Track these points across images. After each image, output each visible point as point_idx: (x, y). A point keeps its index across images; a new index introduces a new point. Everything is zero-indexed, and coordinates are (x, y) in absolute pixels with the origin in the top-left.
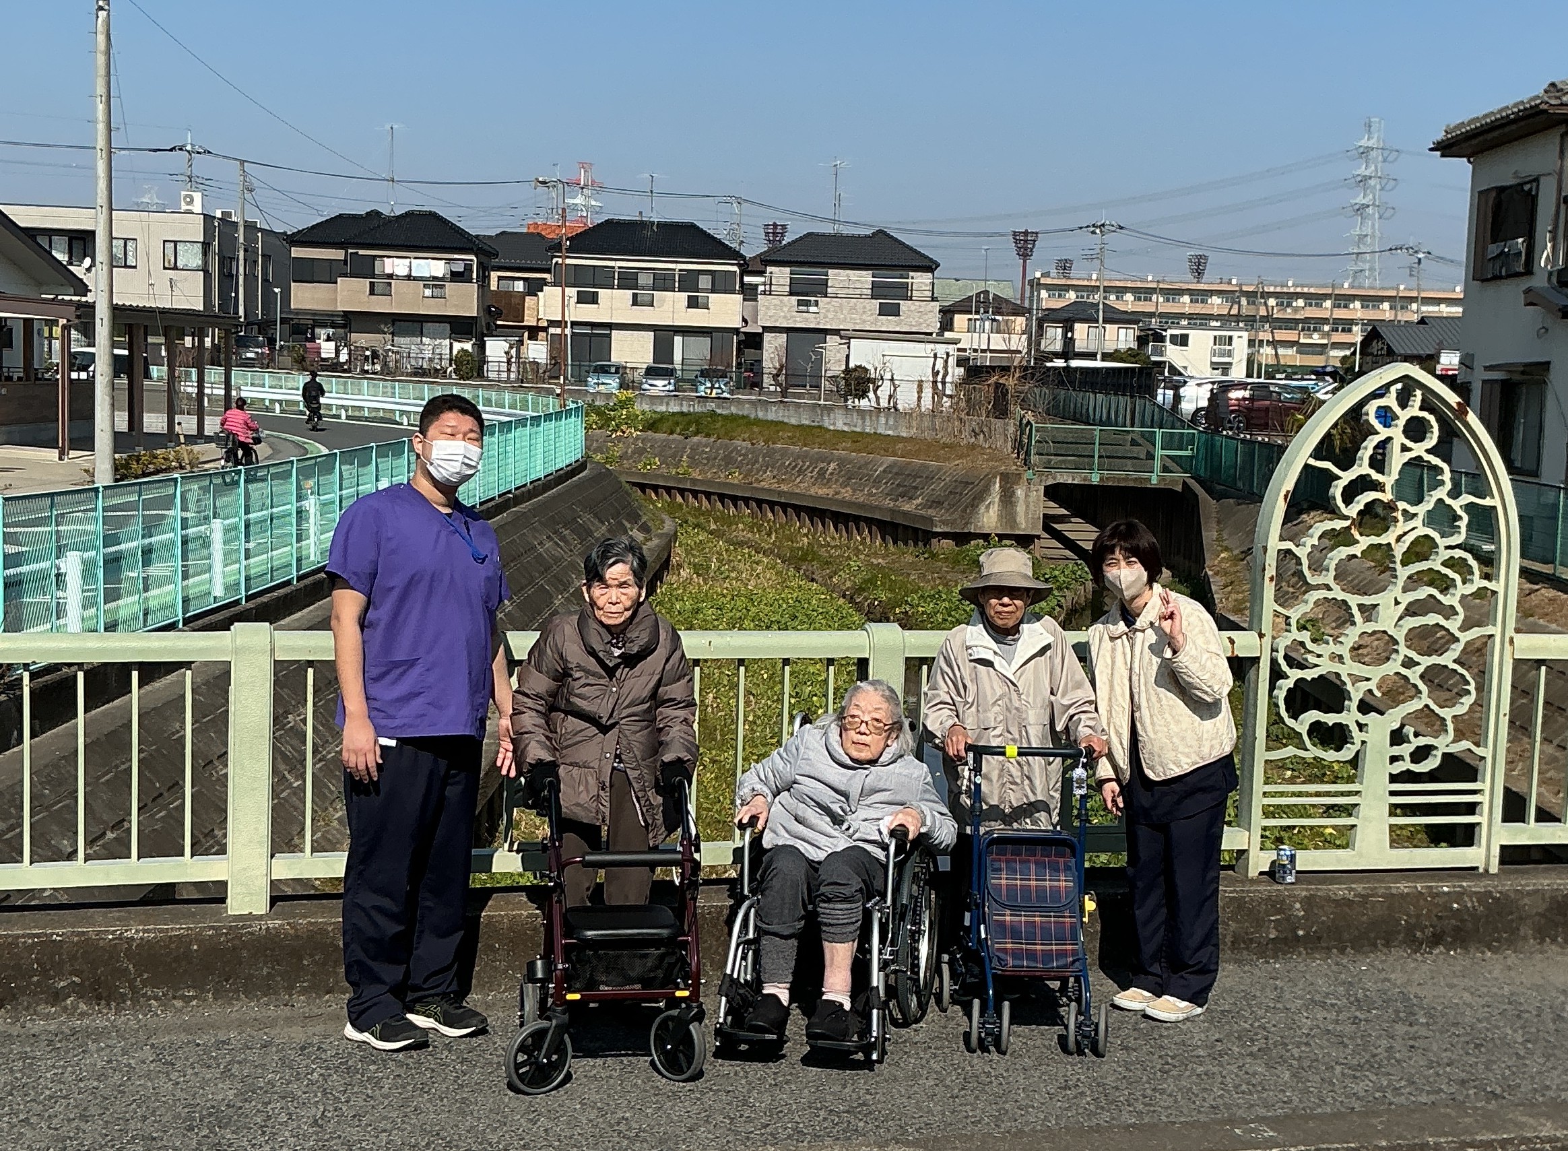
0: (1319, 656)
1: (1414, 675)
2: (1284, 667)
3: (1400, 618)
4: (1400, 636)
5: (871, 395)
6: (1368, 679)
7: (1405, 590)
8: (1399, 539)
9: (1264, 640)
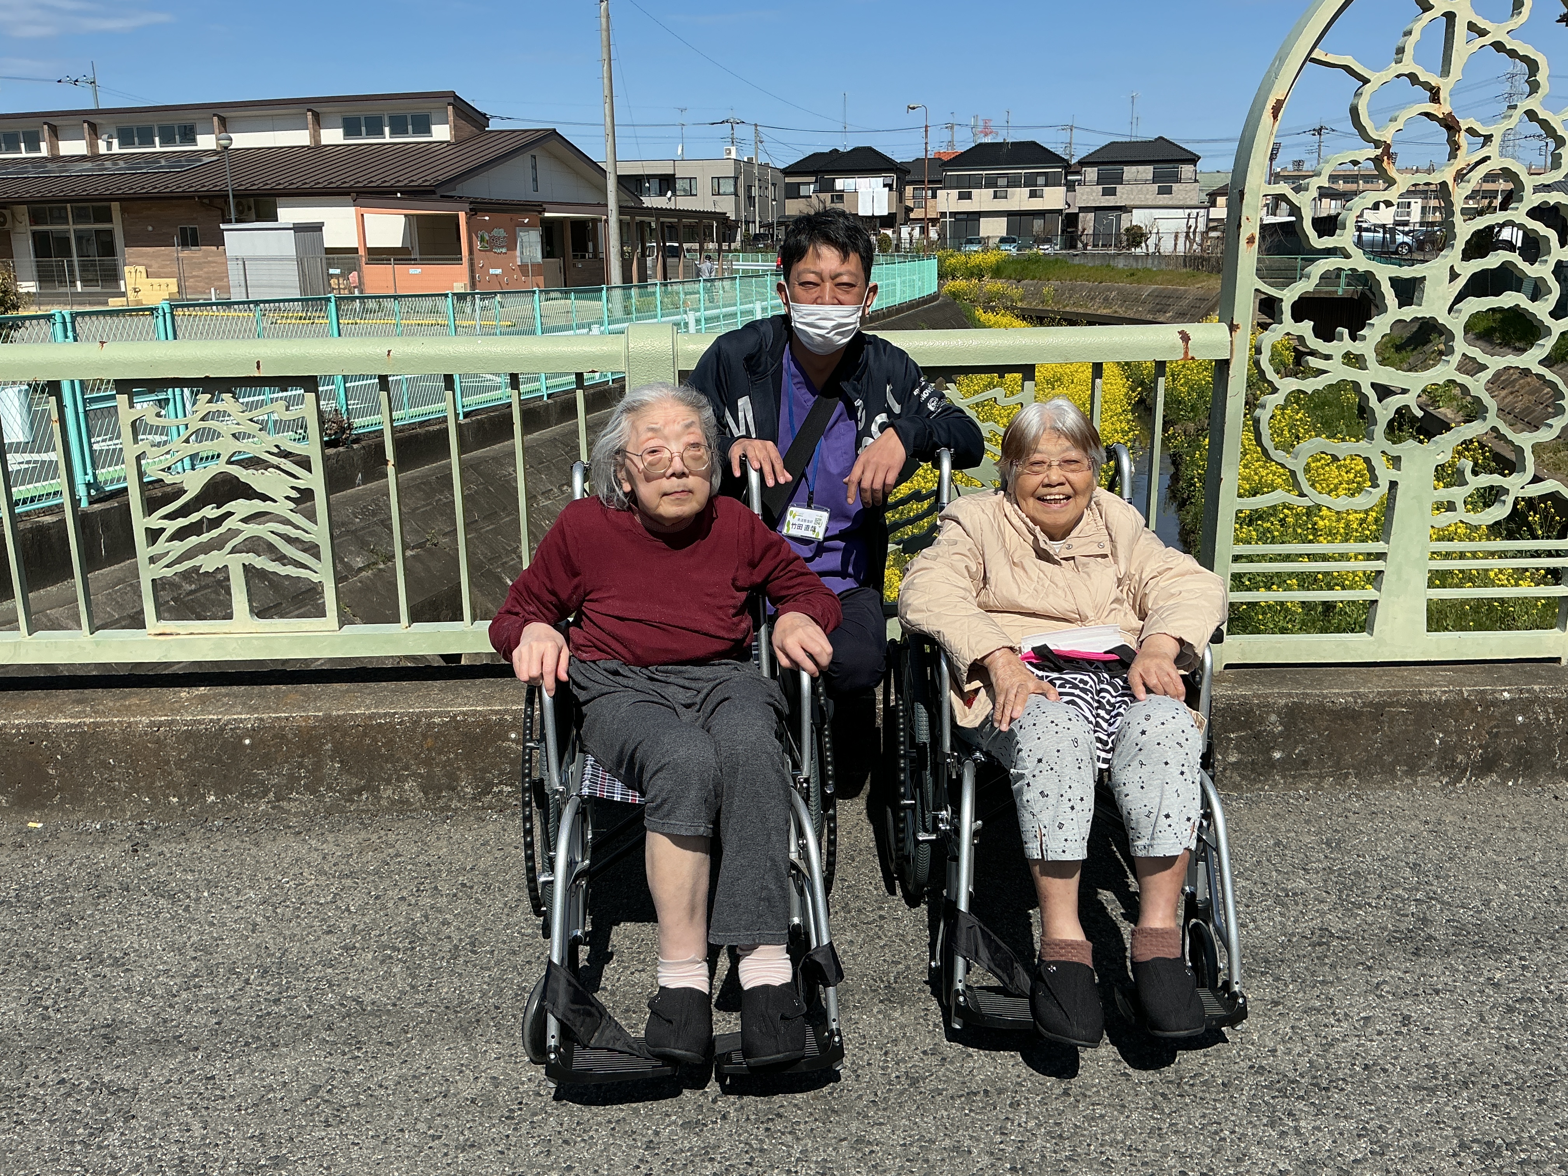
0: (1328, 357)
1: (1477, 385)
2: (1271, 375)
3: (1459, 299)
4: (1456, 324)
5: (1143, 245)
6: (1404, 391)
7: (1467, 255)
8: (1460, 176)
9: (1238, 334)
